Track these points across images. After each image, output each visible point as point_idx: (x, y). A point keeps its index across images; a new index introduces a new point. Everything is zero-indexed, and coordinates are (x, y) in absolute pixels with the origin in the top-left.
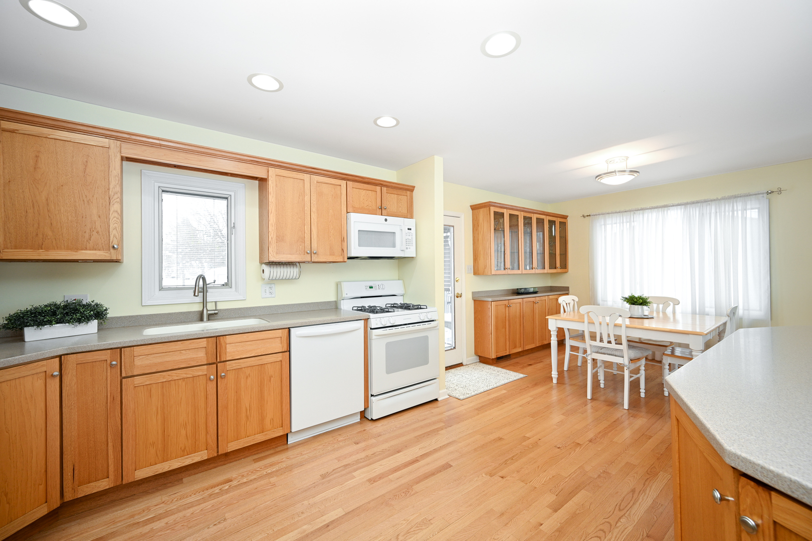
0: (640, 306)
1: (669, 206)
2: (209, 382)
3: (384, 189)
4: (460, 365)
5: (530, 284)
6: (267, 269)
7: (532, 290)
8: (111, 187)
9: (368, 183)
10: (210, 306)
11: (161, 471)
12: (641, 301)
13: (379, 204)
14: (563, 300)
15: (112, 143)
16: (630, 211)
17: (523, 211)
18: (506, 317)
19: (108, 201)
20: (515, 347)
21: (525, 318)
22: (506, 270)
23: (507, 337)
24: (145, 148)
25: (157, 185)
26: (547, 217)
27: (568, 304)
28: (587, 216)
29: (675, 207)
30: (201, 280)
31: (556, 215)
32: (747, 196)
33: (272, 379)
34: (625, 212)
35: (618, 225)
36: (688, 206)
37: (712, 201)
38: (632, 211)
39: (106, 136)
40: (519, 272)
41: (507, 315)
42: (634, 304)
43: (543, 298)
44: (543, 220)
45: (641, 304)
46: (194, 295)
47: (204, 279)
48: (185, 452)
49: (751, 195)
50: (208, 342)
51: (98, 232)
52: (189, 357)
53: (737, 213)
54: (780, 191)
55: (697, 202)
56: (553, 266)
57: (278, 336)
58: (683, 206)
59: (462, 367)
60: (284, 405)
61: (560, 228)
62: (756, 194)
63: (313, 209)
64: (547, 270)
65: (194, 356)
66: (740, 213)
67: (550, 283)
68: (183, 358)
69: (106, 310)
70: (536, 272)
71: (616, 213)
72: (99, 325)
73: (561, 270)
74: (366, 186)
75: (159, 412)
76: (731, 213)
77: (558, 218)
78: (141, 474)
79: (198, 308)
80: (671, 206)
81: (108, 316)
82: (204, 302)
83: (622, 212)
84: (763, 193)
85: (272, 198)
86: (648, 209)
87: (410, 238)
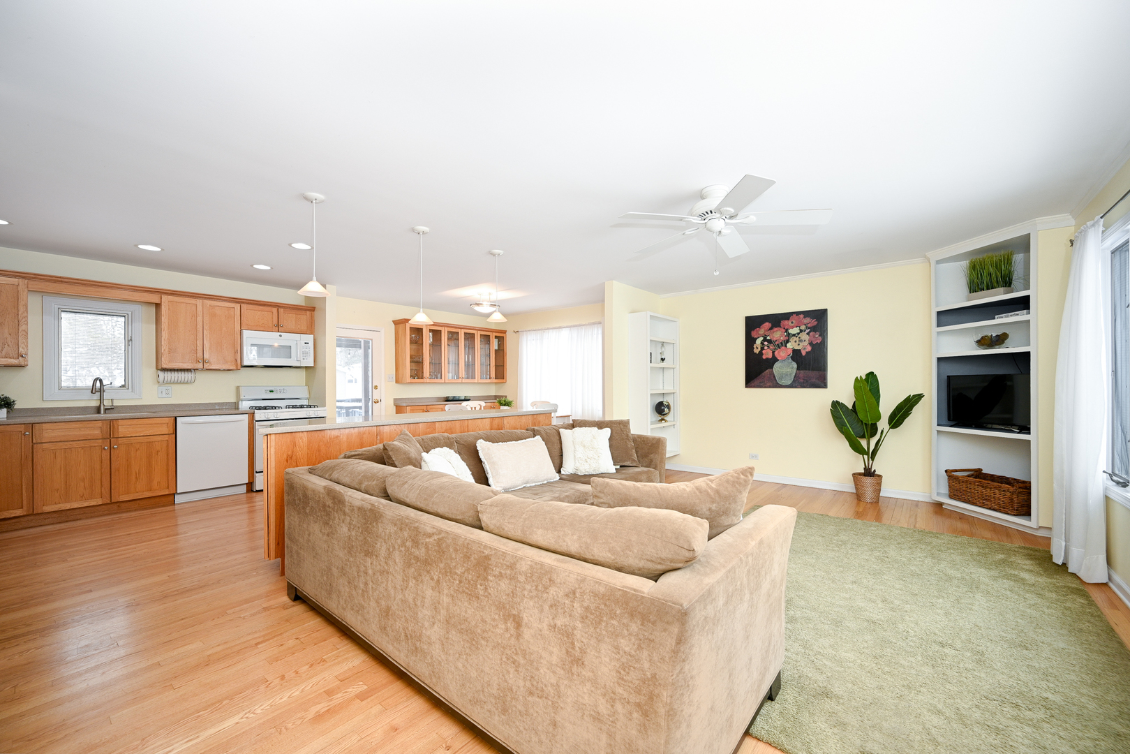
2: (104, 451)
3: (281, 310)
6: (161, 374)
7: (463, 398)
8: (20, 313)
9: (264, 305)
10: (107, 403)
11: (63, 509)
13: (275, 322)
15: (21, 281)
17: (447, 327)
19: (17, 323)
22: (424, 379)
24: (48, 284)
25: (57, 307)
26: (478, 331)
28: (517, 332)
30: (98, 381)
31: (492, 330)
33: (159, 453)
39: (16, 277)
40: (441, 381)
44: (473, 334)
46: (92, 392)
47: (101, 381)
48: (82, 497)
50: (103, 423)
51: (9, 346)
52: (87, 433)
57: (164, 422)
60: (170, 473)
63: (206, 327)
64: (478, 380)
65: (92, 433)
68: (82, 433)
69: (14, 401)
70: (463, 382)
72: (8, 412)
73: (497, 380)
74: (261, 307)
75: (62, 469)
77: (489, 332)
78: (47, 509)
79: (96, 404)
81: (16, 407)
82: (101, 400)
85: (164, 319)
87: (307, 350)
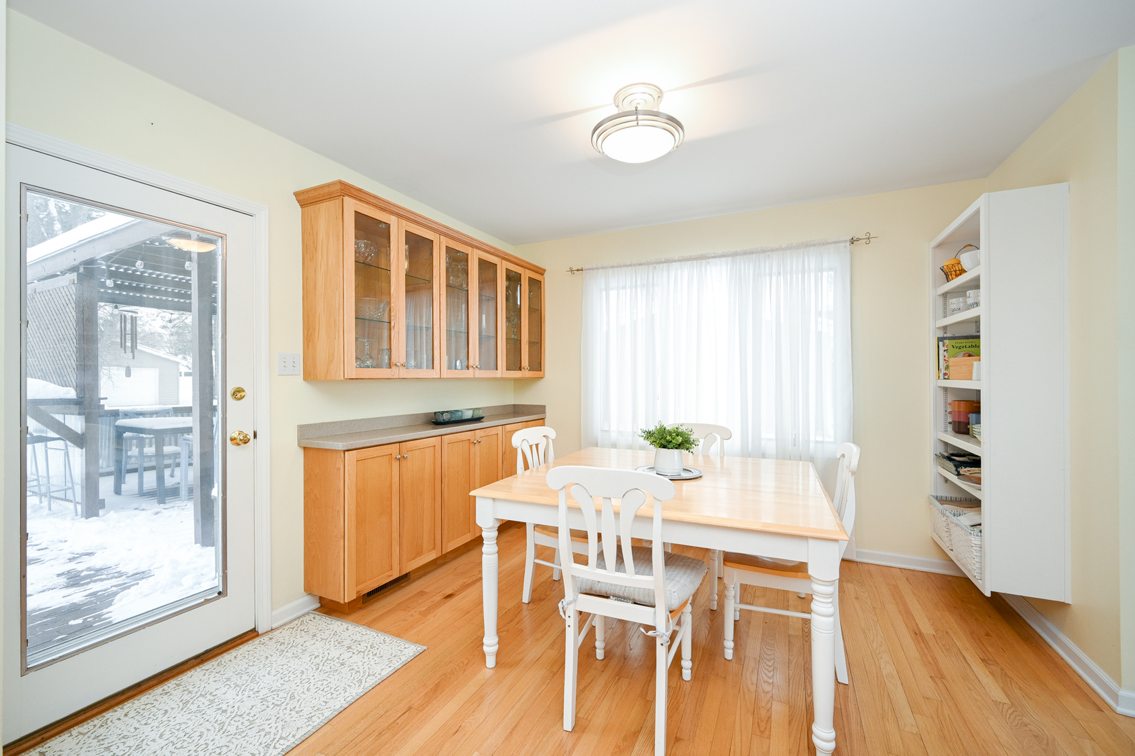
0: (676, 451)
1: (709, 258)
4: (252, 634)
5: (465, 404)
7: (468, 415)
12: (680, 439)
14: (524, 438)
16: (648, 264)
18: (391, 487)
20: (419, 553)
21: (445, 480)
22: (394, 368)
23: (395, 535)
26: (504, 262)
27: (534, 447)
28: (578, 270)
29: (717, 260)
31: (523, 263)
32: (823, 244)
34: (640, 265)
35: (628, 291)
36: (738, 257)
37: (772, 250)
38: (652, 263)
40: (434, 374)
41: (396, 479)
42: (665, 447)
43: (494, 431)
44: (494, 266)
45: (679, 446)
49: (829, 243)
53: (809, 276)
54: (869, 238)
55: (752, 253)
56: (514, 364)
58: (730, 258)
59: (257, 641)
61: (530, 292)
62: (835, 243)
64: (502, 372)
66: (812, 275)
67: (511, 399)
70: (477, 376)
71: (625, 266)
73: (531, 372)
76: (800, 275)
77: (527, 270)
80: (712, 257)
83: (634, 265)
84: (846, 241)
86: (676, 261)
